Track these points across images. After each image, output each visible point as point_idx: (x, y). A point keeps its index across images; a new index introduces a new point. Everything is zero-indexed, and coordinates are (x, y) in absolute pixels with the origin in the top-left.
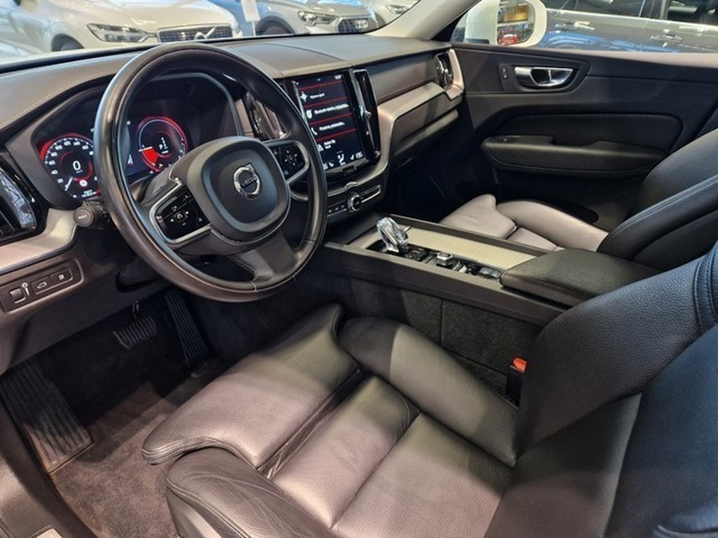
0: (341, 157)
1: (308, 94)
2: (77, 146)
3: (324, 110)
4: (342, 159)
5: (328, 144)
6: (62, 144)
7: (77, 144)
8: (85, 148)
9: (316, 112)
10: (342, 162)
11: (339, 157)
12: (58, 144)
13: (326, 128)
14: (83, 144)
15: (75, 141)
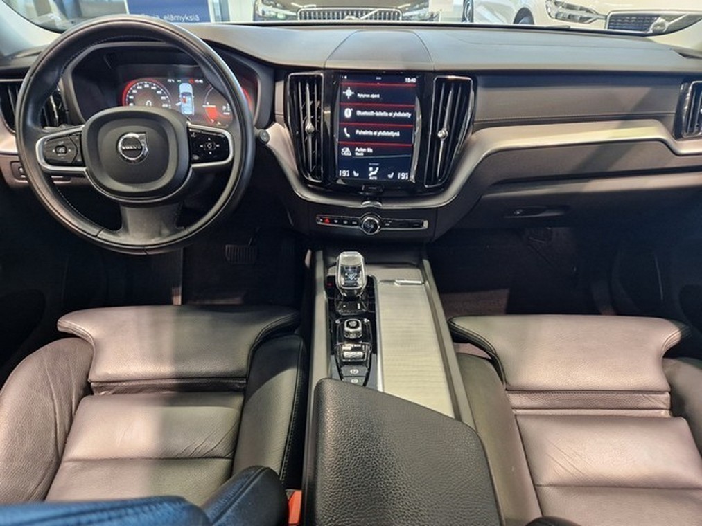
0: (374, 170)
1: (356, 90)
2: (153, 90)
3: (372, 113)
4: (375, 172)
5: (360, 152)
6: (143, 85)
7: (154, 88)
8: (159, 92)
9: (359, 113)
10: (373, 176)
11: (371, 169)
12: (140, 85)
13: (365, 133)
14: (159, 89)
15: (153, 86)
